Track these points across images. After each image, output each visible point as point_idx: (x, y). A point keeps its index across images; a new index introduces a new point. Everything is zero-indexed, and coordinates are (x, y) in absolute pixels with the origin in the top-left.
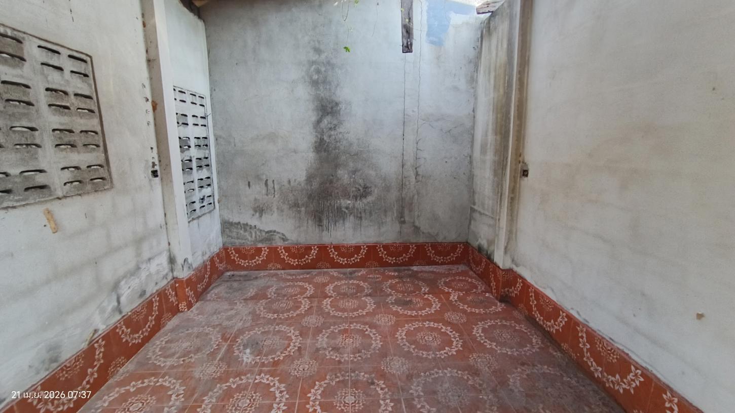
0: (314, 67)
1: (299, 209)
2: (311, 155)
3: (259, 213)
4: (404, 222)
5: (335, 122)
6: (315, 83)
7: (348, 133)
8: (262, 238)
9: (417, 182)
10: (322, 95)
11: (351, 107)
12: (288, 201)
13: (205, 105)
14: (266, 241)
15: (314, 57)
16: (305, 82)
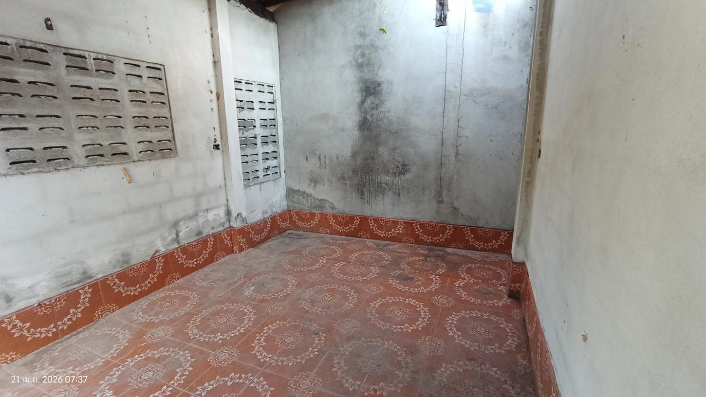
0: (359, 50)
1: (345, 182)
2: (356, 133)
3: (314, 184)
4: (442, 202)
5: (377, 102)
6: (360, 66)
7: (389, 112)
8: (316, 205)
9: (457, 161)
10: (366, 77)
11: (392, 86)
12: (336, 175)
13: (274, 92)
14: (318, 208)
15: (359, 41)
16: (352, 66)
